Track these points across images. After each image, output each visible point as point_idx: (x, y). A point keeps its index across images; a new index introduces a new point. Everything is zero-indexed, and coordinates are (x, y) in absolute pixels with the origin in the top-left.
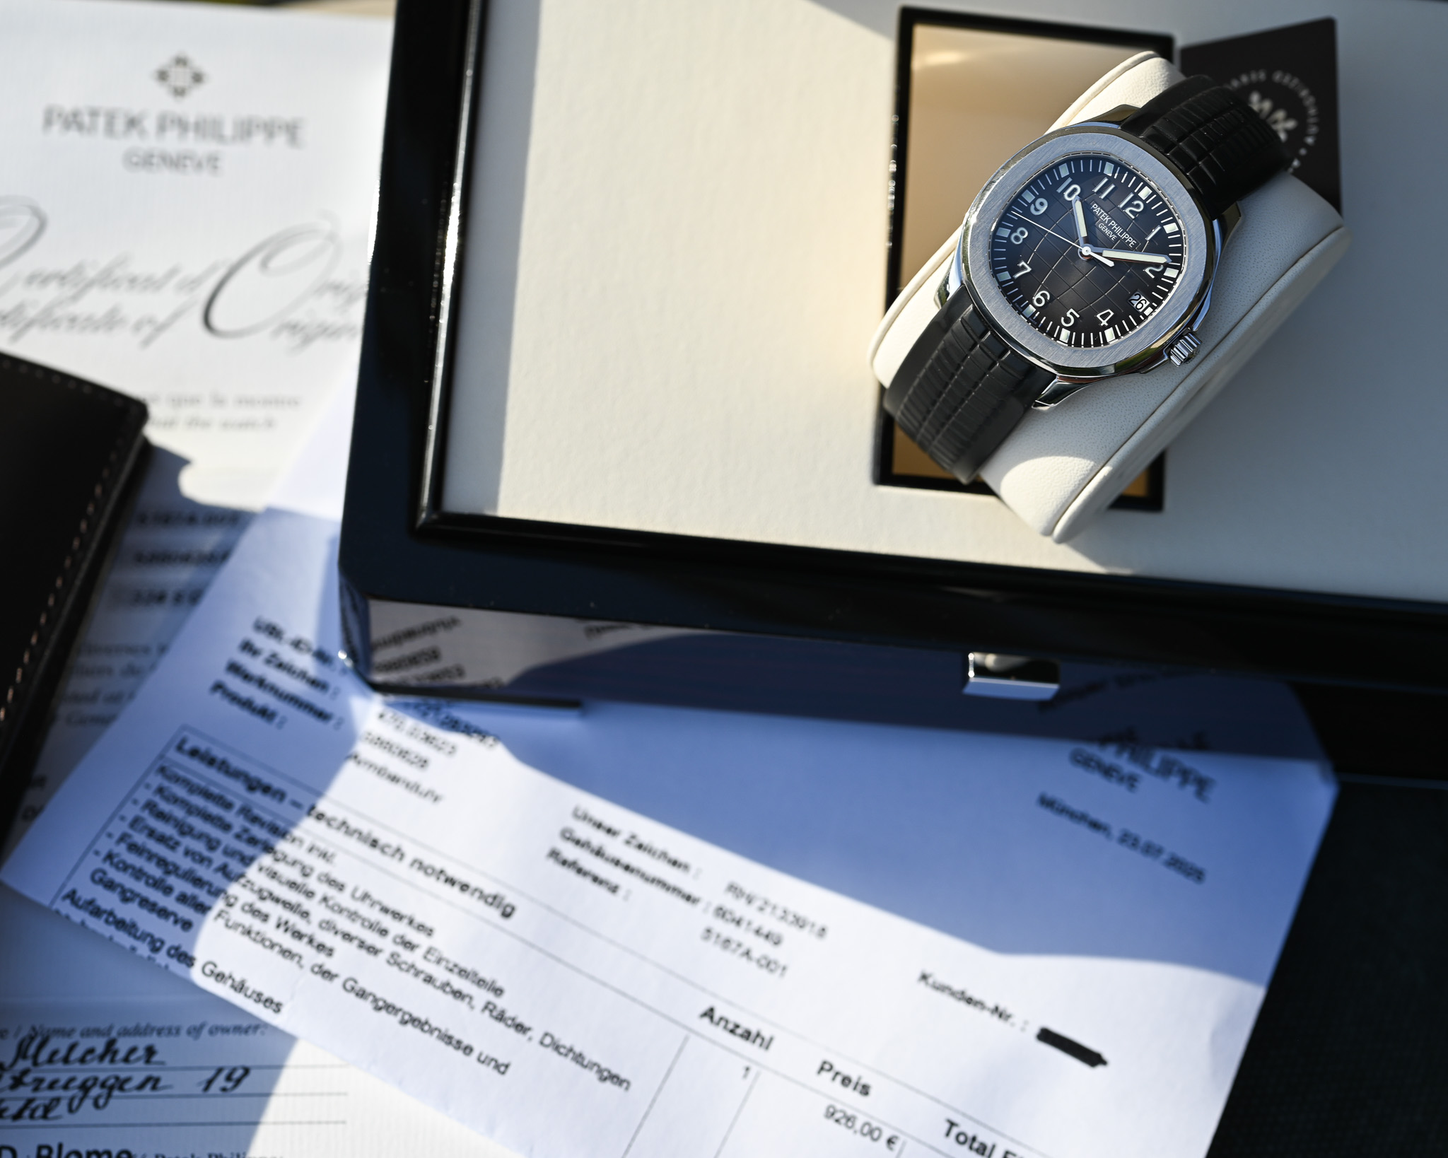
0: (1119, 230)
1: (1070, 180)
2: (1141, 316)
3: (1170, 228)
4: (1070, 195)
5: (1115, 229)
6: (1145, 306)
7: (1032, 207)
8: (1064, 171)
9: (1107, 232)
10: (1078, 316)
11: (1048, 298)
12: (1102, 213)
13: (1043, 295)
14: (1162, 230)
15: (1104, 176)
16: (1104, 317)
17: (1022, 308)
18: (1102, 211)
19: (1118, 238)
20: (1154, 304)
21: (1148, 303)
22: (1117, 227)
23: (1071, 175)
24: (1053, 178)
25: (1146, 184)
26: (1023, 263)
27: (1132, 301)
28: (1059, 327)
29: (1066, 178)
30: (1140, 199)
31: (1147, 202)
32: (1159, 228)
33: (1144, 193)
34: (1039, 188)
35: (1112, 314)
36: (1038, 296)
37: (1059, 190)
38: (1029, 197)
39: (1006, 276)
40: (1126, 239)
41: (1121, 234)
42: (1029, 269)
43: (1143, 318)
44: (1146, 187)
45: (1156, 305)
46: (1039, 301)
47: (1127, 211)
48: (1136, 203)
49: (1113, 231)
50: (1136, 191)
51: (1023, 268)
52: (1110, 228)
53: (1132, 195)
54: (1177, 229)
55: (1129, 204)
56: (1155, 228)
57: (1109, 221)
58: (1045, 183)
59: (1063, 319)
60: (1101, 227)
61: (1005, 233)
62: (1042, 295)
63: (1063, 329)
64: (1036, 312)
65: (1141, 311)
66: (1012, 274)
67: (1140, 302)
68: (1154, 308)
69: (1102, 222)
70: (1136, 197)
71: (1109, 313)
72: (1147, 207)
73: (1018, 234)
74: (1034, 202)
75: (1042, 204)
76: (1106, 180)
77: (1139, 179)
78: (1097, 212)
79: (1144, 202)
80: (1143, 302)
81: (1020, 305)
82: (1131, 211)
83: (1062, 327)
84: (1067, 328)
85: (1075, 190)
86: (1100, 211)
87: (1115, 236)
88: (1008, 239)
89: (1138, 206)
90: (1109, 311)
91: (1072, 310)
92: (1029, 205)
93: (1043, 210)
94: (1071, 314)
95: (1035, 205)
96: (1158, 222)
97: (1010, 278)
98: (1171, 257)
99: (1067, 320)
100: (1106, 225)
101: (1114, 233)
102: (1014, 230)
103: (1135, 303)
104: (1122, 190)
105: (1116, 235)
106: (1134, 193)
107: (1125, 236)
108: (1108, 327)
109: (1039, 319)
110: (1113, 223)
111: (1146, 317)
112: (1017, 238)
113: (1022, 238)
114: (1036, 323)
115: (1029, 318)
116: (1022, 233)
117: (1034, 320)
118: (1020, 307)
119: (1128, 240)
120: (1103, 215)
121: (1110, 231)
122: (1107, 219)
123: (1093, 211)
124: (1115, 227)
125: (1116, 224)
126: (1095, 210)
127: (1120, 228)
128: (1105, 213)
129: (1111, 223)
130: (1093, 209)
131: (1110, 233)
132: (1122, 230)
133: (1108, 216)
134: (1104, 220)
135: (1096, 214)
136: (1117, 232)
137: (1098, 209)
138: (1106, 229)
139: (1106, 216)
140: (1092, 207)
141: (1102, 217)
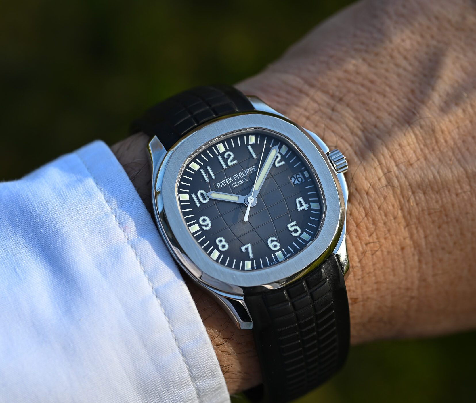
0: (241, 175)
1: (193, 196)
2: (308, 180)
3: (252, 140)
4: (204, 199)
5: (240, 177)
6: (301, 176)
7: (204, 228)
8: (186, 197)
10: (295, 223)
11: (275, 239)
12: (225, 181)
13: (272, 241)
14: (252, 145)
16: (301, 205)
17: (276, 260)
18: (224, 181)
20: (302, 169)
22: (239, 175)
23: (190, 194)
24: (187, 207)
25: (215, 145)
26: (243, 249)
27: (295, 184)
28: (298, 239)
29: (191, 197)
30: (224, 153)
31: (228, 149)
32: (250, 147)
33: (221, 148)
35: (300, 199)
36: (271, 245)
37: (198, 205)
38: (195, 228)
39: (248, 265)
42: (249, 246)
43: (311, 180)
44: (218, 146)
46: (275, 246)
47: (230, 164)
48: (226, 156)
49: (240, 178)
51: (247, 249)
52: (238, 180)
53: (220, 157)
55: (226, 161)
56: (249, 149)
57: (233, 178)
58: (189, 213)
59: (293, 234)
60: (235, 185)
61: (216, 254)
62: (271, 243)
63: (301, 236)
64: (283, 252)
65: (304, 180)
66: (248, 259)
67: (297, 178)
68: (306, 169)
70: (222, 155)
71: (300, 202)
72: (231, 150)
73: (220, 245)
74: (200, 226)
75: (204, 220)
76: (202, 171)
77: (210, 149)
78: (223, 184)
79: (227, 151)
81: (274, 261)
82: (231, 162)
83: (299, 237)
84: (301, 234)
85: (202, 195)
86: (223, 182)
88: (221, 252)
89: (229, 156)
90: (298, 201)
91: (289, 226)
92: (201, 229)
93: (208, 221)
94: (292, 226)
95: (203, 226)
96: (245, 147)
97: (251, 261)
98: (272, 146)
99: (296, 231)
100: (235, 181)
102: (216, 247)
103: (296, 182)
104: (214, 163)
106: (218, 155)
108: (310, 205)
109: (288, 251)
110: (235, 177)
112: (224, 246)
113: (224, 243)
114: (290, 254)
115: (285, 258)
116: (221, 241)
117: (287, 255)
118: (275, 261)
119: (251, 171)
120: (227, 182)
121: (240, 181)
122: (231, 179)
123: (221, 187)
124: (238, 176)
125: (237, 175)
126: (221, 185)
127: (241, 173)
128: (226, 180)
129: (235, 178)
130: (220, 186)
131: (241, 181)
132: (242, 172)
133: (229, 178)
134: (231, 182)
135: (224, 185)
136: (243, 176)
137: (221, 182)
138: (237, 183)
139: (228, 180)
140: (218, 186)
141: (228, 182)
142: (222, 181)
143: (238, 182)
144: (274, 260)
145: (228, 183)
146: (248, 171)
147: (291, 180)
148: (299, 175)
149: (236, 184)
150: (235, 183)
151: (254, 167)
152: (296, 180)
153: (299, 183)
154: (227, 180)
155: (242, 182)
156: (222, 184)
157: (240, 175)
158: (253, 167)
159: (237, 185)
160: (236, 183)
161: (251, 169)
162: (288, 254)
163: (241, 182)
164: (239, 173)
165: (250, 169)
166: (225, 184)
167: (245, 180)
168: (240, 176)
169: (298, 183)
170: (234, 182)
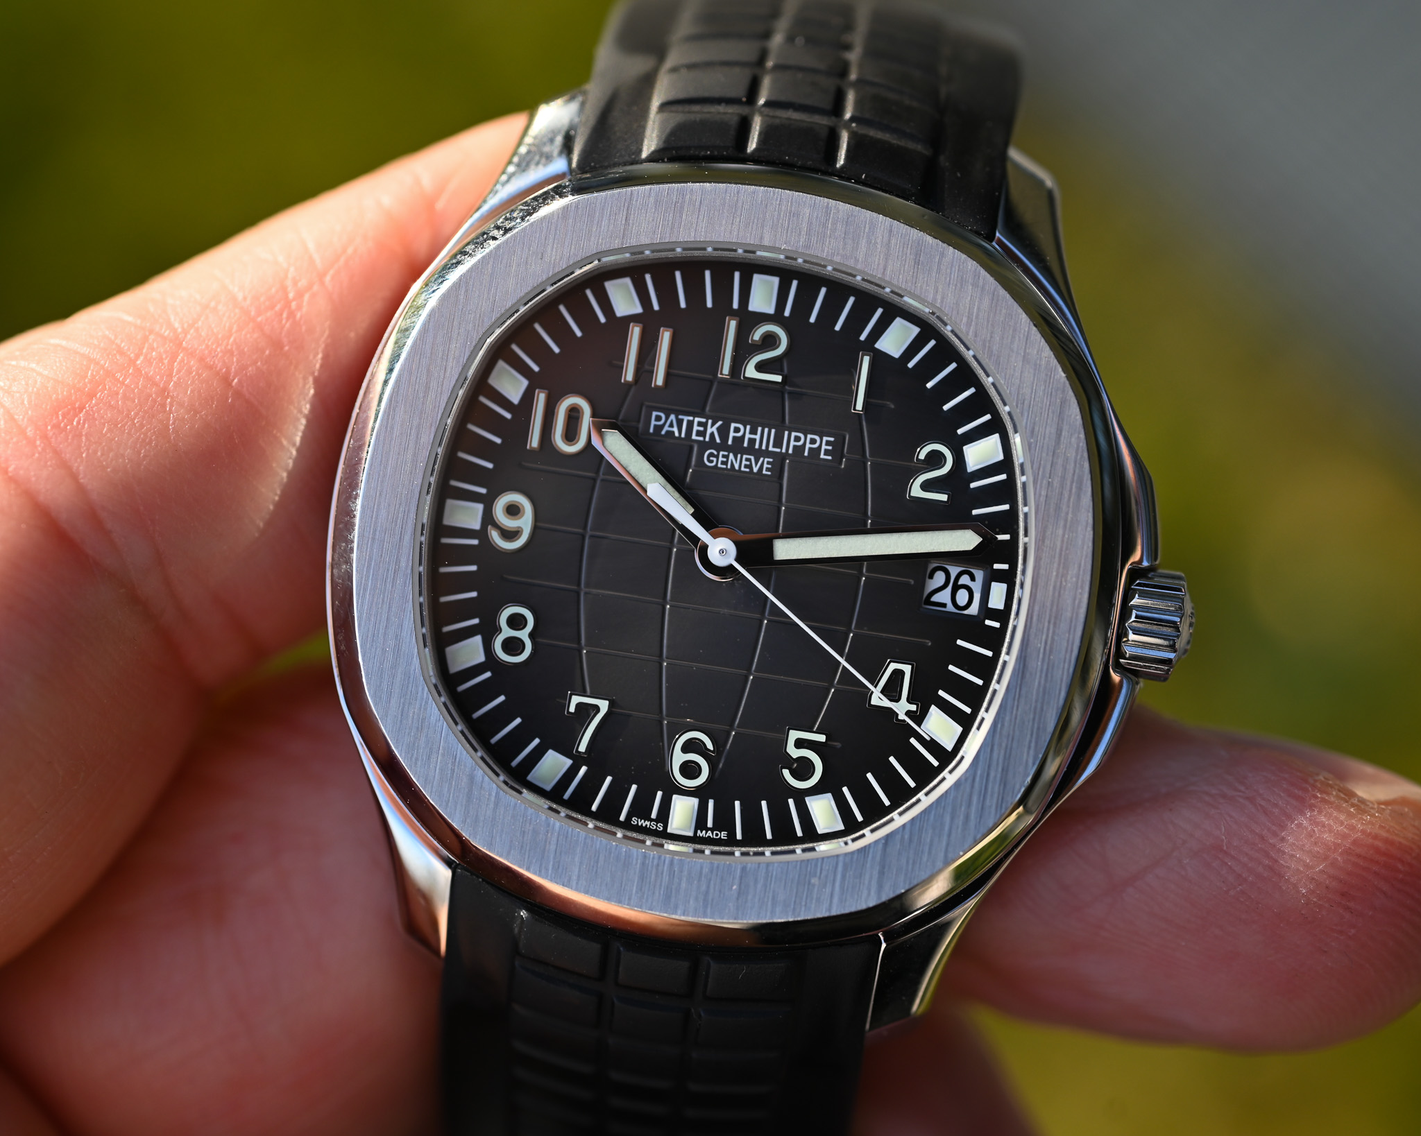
0: (764, 437)
1: (541, 398)
2: (988, 622)
3: (895, 340)
4: (570, 436)
5: (752, 441)
6: (977, 587)
7: (495, 536)
8: (512, 386)
9: (738, 462)
10: (822, 738)
11: (710, 746)
12: (690, 424)
13: (695, 746)
14: (880, 359)
15: (621, 325)
16: (891, 692)
17: (657, 820)
18: (686, 419)
19: (779, 460)
20: (996, 566)
21: (979, 574)
22: (753, 432)
23: (535, 382)
24: (494, 423)
25: (750, 270)
26: (576, 700)
27: (935, 598)
28: (791, 801)
29: (528, 397)
30: (763, 318)
31: (787, 313)
32: (866, 361)
33: (763, 294)
34: (475, 474)
35: (907, 669)
36: (679, 758)
37: (534, 441)
38: (467, 515)
39: (553, 764)
40: (799, 450)
41: (778, 443)
42: (602, 704)
43: (997, 625)
44: (757, 278)
45: (1005, 567)
46: (690, 770)
47: (751, 372)
48: (757, 335)
49: (751, 449)
50: (735, 305)
51: (586, 712)
52: (737, 447)
53: (733, 325)
54: (916, 330)
55: (743, 350)
56: (854, 366)
57: (724, 432)
58: (484, 448)
59: (786, 773)
60: (716, 460)
61: (469, 652)
62: (686, 748)
63: (807, 799)
64: (702, 809)
65: (974, 610)
66: (566, 749)
67: (956, 588)
68: (1008, 578)
69: (704, 446)
70: (749, 320)
71: (898, 674)
72: (795, 325)
73: (505, 632)
74: (488, 518)
75: (513, 510)
76: (635, 332)
77: (722, 271)
78: (675, 430)
79: (777, 318)
80: (965, 580)
81: (648, 818)
82: (760, 367)
83: (800, 796)
84: (816, 790)
85: (574, 416)
86: (680, 423)
87: (766, 462)
88: (491, 661)
89: (769, 341)
90: (893, 666)
91: (794, 735)
92: (482, 534)
93: (525, 523)
94: (800, 744)
95: (497, 526)
96: (850, 347)
97: (569, 762)
99: (804, 769)
100: (723, 446)
101: (759, 454)
102: (488, 631)
103: (944, 597)
104: (698, 330)
105: (767, 453)
106: (733, 313)
107: (793, 439)
109: (724, 820)
110: (738, 430)
111: (1003, 616)
112: (513, 646)
113: (524, 635)
114: (723, 835)
115: (695, 832)
116: (516, 622)
117: (712, 830)
118: (651, 820)
119: (808, 445)
120: (696, 428)
121: (745, 457)
122: (714, 429)
123: (663, 432)
124: (748, 436)
125: (748, 427)
126: (666, 428)
127: (766, 430)
128: (697, 420)
129: (732, 434)
130: (660, 428)
131: (747, 460)
132: (773, 431)
133: (710, 421)
134: (707, 439)
135: (677, 434)
136: (764, 447)
137: (672, 417)
138: (727, 457)
139: (704, 425)
140: (653, 423)
141: (699, 433)
142: (680, 417)
143: (731, 456)
144: (654, 816)
145: (694, 437)
146: (797, 439)
147: (931, 577)
148: (973, 578)
149: (721, 459)
150: (721, 453)
151: (828, 443)
152: (949, 589)
153: (950, 608)
154: (700, 424)
155: (746, 466)
156: (671, 425)
157: (758, 437)
158: (825, 439)
159: (723, 463)
160: (723, 456)
161: (813, 441)
162: (717, 826)
163: (744, 462)
164: (760, 429)
165: (809, 436)
166: (680, 432)
167: (765, 466)
168: (755, 440)
169: (944, 605)
170: (719, 448)
